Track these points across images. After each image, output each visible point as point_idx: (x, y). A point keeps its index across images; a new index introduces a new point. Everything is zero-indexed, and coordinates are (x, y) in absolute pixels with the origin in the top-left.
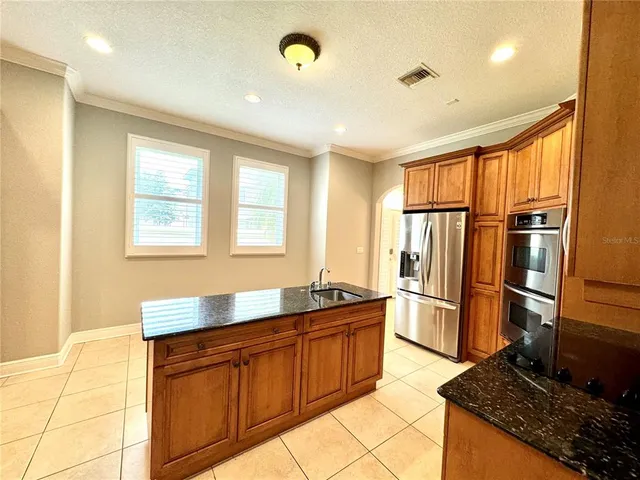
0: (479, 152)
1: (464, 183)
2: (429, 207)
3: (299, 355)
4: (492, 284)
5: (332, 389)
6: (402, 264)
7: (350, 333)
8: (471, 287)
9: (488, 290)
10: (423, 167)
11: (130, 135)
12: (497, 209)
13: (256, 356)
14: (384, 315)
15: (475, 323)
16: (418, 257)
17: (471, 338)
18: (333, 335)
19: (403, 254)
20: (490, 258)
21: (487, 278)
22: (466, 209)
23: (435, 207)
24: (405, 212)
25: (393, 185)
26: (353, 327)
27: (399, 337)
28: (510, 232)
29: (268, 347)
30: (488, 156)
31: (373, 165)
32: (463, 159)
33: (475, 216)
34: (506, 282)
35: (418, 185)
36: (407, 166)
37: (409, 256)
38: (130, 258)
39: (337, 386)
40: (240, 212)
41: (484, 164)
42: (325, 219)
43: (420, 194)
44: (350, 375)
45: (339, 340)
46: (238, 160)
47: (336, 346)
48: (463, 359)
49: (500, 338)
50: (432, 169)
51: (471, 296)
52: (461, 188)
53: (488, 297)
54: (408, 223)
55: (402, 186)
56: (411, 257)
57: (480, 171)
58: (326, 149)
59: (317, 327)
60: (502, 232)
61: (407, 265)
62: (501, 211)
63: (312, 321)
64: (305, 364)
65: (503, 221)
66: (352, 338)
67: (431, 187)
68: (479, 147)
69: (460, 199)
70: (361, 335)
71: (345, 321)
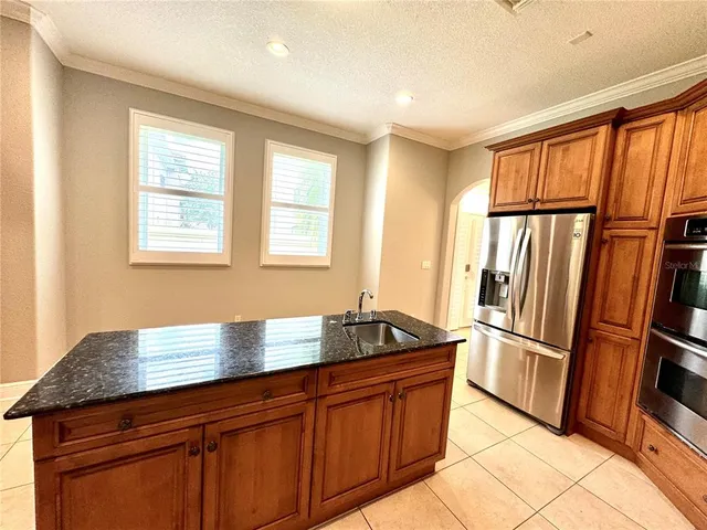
0: (619, 119)
1: (590, 169)
2: (529, 207)
3: (309, 432)
4: (628, 326)
5: (364, 477)
6: (483, 287)
7: (396, 395)
8: (589, 327)
9: (619, 335)
10: (522, 148)
11: (132, 111)
12: (646, 211)
13: (233, 434)
14: (453, 368)
15: (593, 382)
16: (507, 279)
17: (583, 402)
18: (369, 398)
19: (485, 273)
20: (628, 286)
21: (620, 315)
22: (591, 210)
23: (538, 206)
24: (491, 215)
25: (475, 180)
26: (400, 385)
27: (473, 385)
28: (668, 246)
29: (254, 419)
30: (636, 124)
31: (449, 153)
32: (592, 131)
33: (606, 219)
34: (654, 325)
35: (513, 175)
36: (498, 148)
37: (493, 276)
38: (137, 266)
39: (374, 473)
40: (272, 213)
41: (628, 140)
42: (382, 224)
43: (515, 189)
44: (394, 455)
45: (377, 405)
46: (271, 145)
47: (373, 414)
48: (569, 432)
49: (635, 410)
50: (537, 151)
51: (589, 341)
52: (585, 176)
53: (618, 345)
54: (494, 231)
55: (489, 180)
56: (497, 279)
57: (619, 151)
58: (385, 131)
59: (339, 388)
60: (654, 246)
61: (490, 289)
62: (653, 213)
63: (332, 378)
64: (319, 444)
65: (657, 229)
66: (399, 401)
67: (534, 177)
68: (622, 110)
69: (582, 194)
70: (415, 398)
71: (388, 377)
